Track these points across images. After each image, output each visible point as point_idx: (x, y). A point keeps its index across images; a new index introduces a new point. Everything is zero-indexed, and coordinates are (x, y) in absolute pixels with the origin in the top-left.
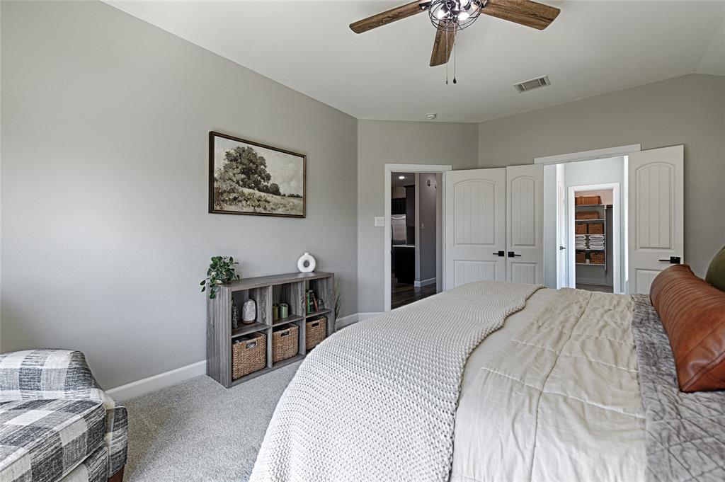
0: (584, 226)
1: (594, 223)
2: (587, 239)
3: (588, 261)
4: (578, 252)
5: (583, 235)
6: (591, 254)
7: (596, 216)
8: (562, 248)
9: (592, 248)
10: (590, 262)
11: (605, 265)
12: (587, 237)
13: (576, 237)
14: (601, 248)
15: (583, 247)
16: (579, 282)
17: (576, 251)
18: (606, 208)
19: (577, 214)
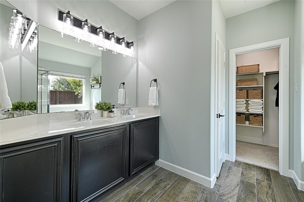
0: (245, 92)
1: (254, 89)
2: (247, 103)
3: (247, 122)
4: (238, 114)
5: (243, 100)
6: (251, 117)
7: (255, 83)
8: (219, 116)
9: (251, 111)
10: (250, 124)
11: (263, 127)
12: (247, 101)
13: (236, 101)
14: (260, 111)
15: (243, 110)
16: (239, 139)
17: (237, 113)
18: (264, 75)
19: (238, 82)
